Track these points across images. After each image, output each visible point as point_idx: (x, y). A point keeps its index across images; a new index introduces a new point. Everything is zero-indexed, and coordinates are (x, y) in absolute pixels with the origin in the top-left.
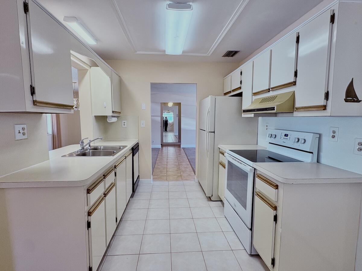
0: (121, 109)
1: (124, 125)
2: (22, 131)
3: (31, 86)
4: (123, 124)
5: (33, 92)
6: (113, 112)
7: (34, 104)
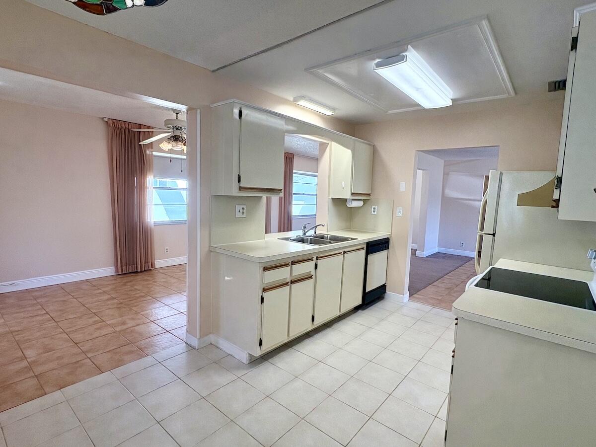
0: (372, 189)
1: (374, 211)
2: (241, 211)
3: (239, 175)
4: (372, 210)
5: (239, 181)
6: (353, 194)
7: (240, 190)
